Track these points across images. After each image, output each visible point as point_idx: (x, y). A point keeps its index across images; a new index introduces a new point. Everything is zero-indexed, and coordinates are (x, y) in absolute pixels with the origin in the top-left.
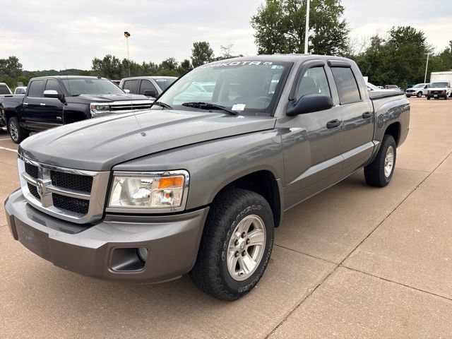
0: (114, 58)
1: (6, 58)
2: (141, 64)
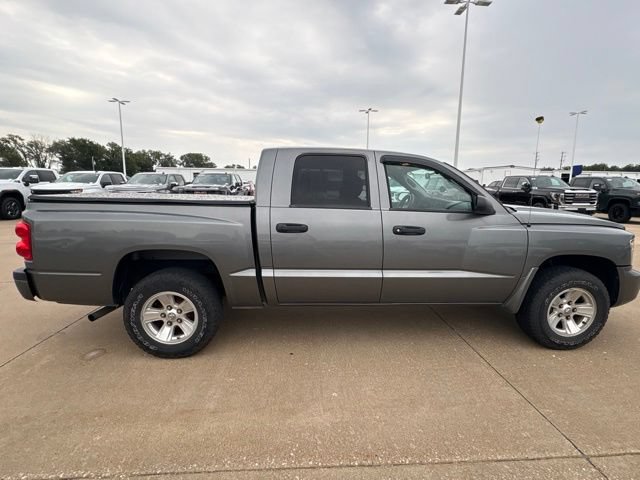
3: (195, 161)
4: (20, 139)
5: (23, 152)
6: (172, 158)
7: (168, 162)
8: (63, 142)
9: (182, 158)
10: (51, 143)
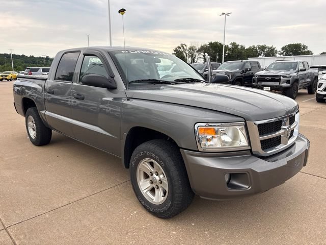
3: (295, 50)
4: (186, 46)
5: (185, 53)
6: (274, 49)
7: (271, 53)
8: (206, 45)
9: (283, 49)
10: (200, 47)
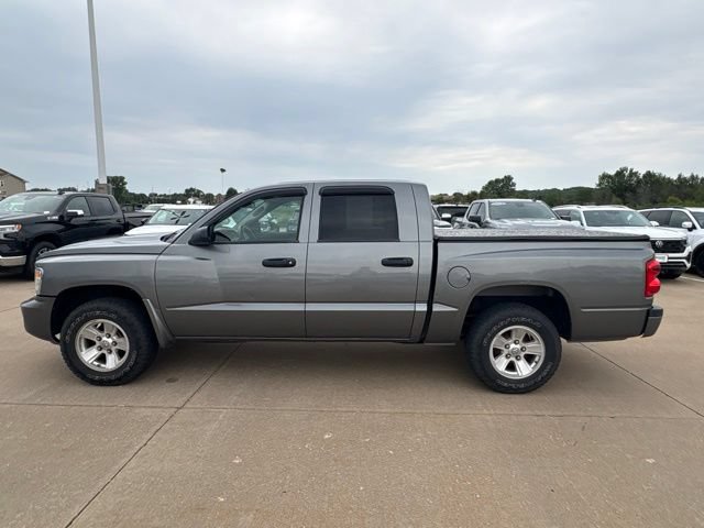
0: (631, 170)
1: (501, 177)
2: (675, 177)
